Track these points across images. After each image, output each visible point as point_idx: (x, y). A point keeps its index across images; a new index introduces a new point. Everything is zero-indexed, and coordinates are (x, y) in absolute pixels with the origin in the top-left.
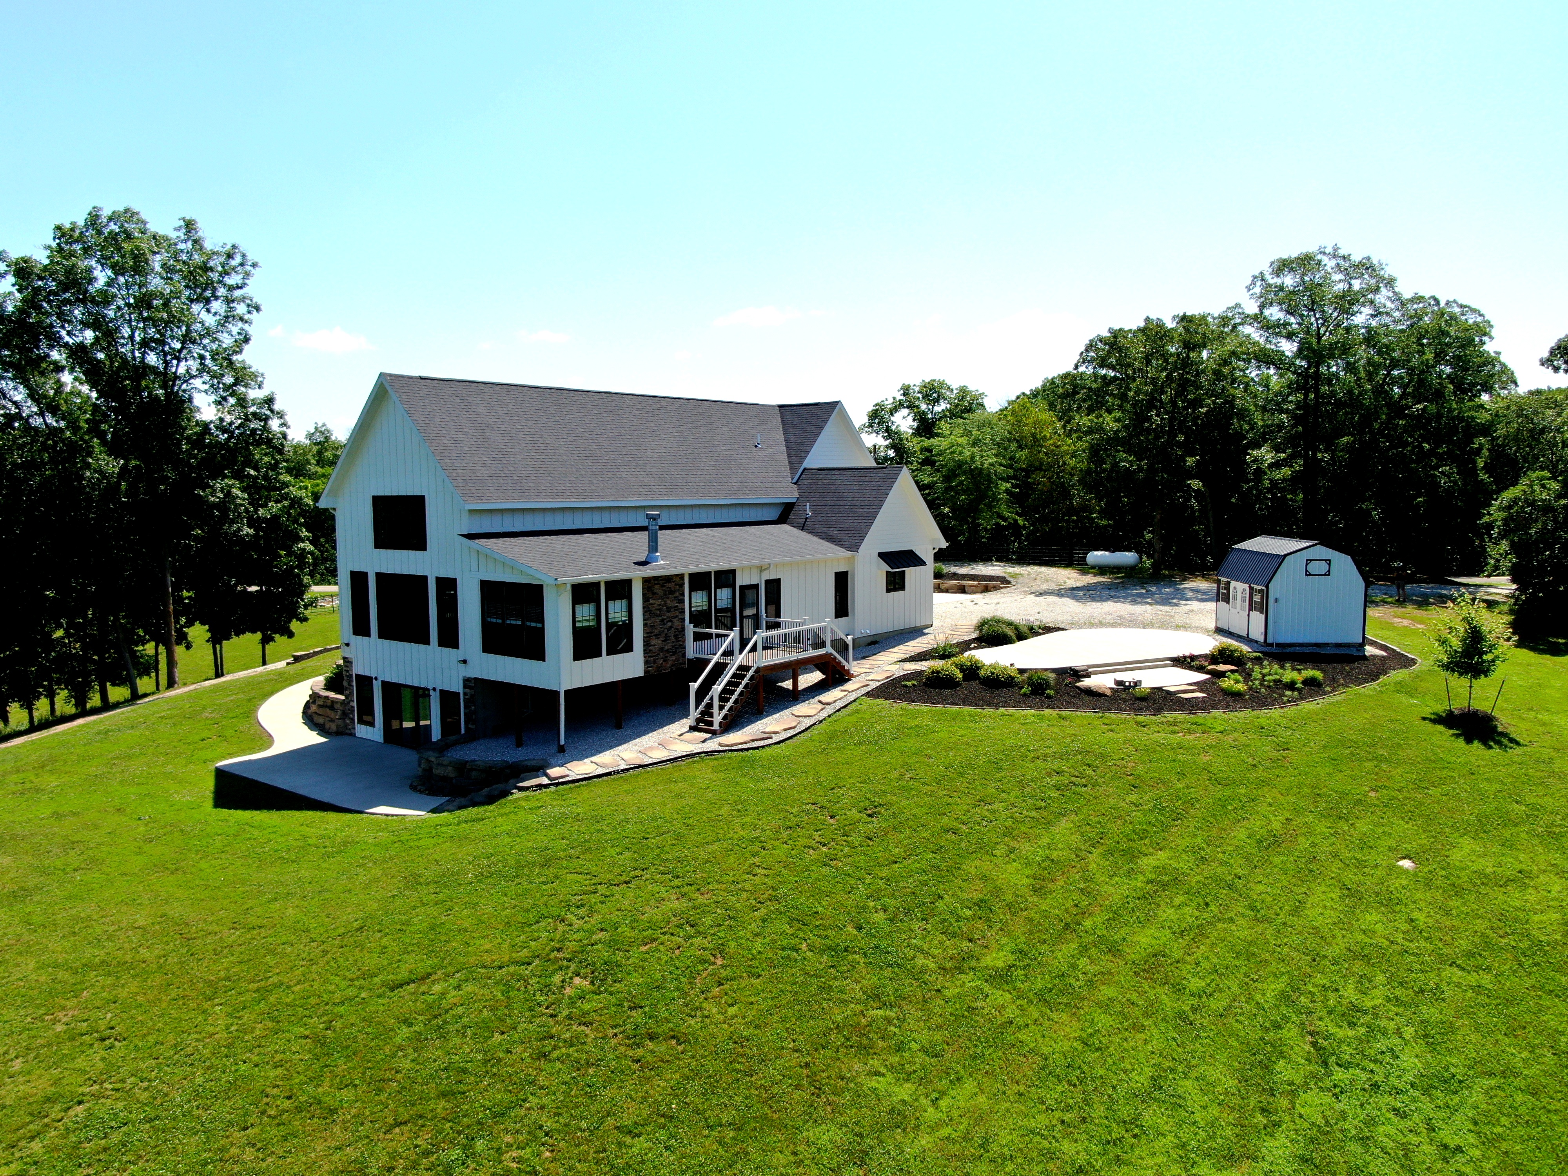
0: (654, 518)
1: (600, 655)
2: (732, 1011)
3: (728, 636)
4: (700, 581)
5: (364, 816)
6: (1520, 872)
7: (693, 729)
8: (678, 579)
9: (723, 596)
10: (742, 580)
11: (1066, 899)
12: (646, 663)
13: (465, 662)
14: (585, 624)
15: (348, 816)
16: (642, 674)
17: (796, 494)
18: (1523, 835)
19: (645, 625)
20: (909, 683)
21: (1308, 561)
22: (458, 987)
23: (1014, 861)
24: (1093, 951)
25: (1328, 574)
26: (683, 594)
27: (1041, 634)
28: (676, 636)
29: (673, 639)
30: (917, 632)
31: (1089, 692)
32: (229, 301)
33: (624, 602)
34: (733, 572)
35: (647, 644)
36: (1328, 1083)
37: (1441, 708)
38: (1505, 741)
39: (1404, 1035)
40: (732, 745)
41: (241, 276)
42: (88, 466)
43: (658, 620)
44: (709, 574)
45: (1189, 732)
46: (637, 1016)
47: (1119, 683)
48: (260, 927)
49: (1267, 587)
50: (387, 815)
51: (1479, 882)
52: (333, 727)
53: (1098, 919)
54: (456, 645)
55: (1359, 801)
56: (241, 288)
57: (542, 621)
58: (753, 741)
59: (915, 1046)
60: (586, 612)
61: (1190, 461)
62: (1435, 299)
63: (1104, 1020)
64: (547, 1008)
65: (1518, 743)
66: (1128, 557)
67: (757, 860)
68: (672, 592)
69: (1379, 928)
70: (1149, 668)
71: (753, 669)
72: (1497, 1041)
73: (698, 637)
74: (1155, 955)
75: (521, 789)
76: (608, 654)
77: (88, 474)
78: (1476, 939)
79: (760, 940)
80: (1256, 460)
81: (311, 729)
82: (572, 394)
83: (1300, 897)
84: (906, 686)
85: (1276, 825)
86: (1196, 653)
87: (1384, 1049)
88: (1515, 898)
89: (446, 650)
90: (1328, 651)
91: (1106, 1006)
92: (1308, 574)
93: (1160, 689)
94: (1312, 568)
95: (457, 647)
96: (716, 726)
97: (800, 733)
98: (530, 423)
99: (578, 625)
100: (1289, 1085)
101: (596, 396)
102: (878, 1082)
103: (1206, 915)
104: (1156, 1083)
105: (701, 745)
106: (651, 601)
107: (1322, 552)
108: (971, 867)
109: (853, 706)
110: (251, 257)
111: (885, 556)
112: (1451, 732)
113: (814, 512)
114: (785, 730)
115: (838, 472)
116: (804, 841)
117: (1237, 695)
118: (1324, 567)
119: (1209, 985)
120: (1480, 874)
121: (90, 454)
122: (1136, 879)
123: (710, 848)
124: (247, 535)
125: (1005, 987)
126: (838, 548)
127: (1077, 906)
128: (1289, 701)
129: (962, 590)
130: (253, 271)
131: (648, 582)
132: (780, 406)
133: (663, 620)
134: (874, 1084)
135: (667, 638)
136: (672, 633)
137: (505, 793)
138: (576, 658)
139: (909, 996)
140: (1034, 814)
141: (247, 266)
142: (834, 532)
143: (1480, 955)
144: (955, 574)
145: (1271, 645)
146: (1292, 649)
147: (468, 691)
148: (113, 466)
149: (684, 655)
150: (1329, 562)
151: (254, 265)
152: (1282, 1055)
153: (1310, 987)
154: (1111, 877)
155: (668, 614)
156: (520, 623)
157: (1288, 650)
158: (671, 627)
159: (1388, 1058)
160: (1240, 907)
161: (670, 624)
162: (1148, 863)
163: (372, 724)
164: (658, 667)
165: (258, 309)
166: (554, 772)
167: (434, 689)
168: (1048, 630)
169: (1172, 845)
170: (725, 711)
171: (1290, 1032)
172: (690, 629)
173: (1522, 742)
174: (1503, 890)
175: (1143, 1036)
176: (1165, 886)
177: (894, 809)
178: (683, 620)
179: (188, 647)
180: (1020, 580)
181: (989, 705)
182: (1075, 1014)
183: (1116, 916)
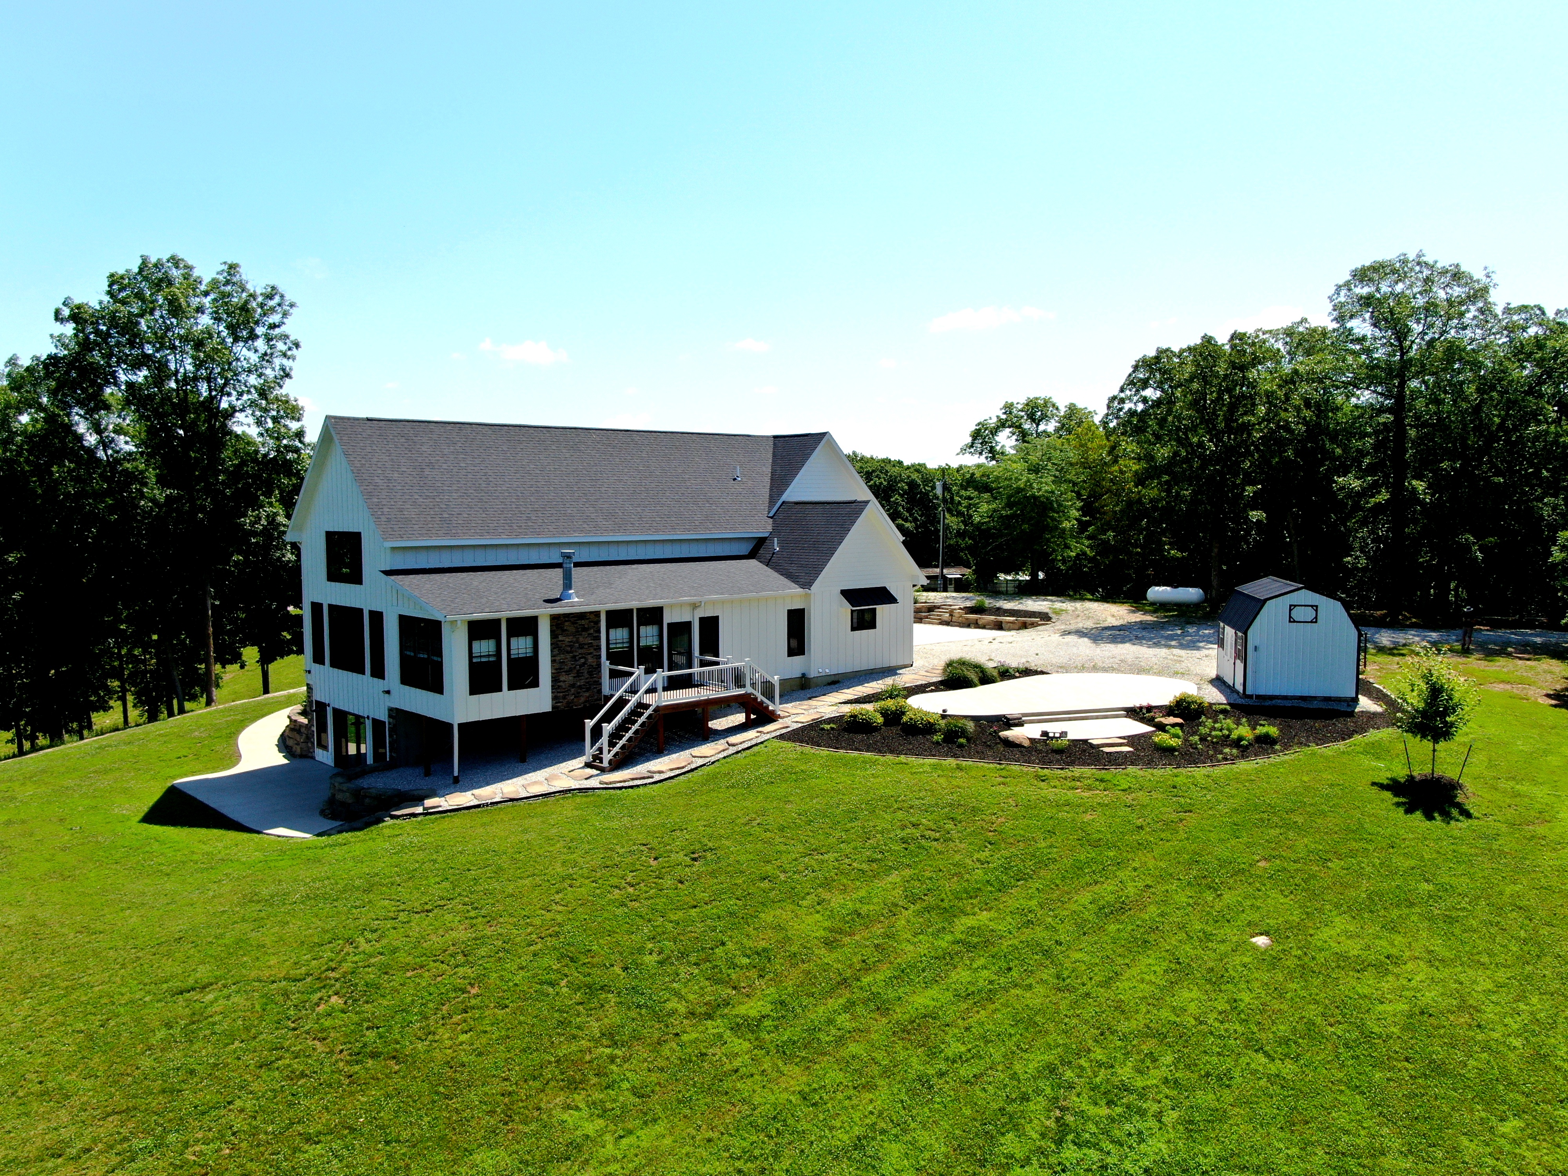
0: (568, 556)
1: (500, 690)
2: (463, 1037)
3: (631, 674)
4: (619, 618)
5: (261, 836)
6: (1388, 957)
7: (588, 765)
8: (592, 616)
9: (648, 635)
10: (669, 618)
11: (855, 954)
12: (554, 698)
13: (388, 692)
14: (483, 660)
15: (245, 836)
16: (548, 708)
17: (770, 528)
18: (1414, 918)
19: (553, 661)
20: (827, 727)
21: (1292, 607)
22: (228, 997)
23: (818, 912)
24: (860, 1010)
25: (1315, 621)
26: (599, 631)
27: (1017, 677)
28: (590, 673)
29: (586, 675)
30: (891, 671)
31: (1008, 743)
32: (269, 339)
33: (529, 640)
34: (660, 609)
35: (555, 680)
36: (1053, 1160)
37: (1401, 773)
38: (1455, 812)
39: (1164, 1119)
40: (611, 783)
41: (280, 316)
42: (142, 496)
43: (569, 656)
44: (630, 611)
45: (1090, 788)
46: (371, 1035)
47: (1045, 734)
48: (101, 932)
49: (1245, 633)
50: (279, 836)
51: (1333, 965)
52: (298, 750)
53: (880, 977)
54: (382, 677)
55: (1242, 871)
56: (279, 326)
57: (441, 656)
58: (633, 779)
59: (625, 1085)
60: (484, 647)
61: (1249, 490)
62: (1540, 309)
63: (835, 1076)
64: (293, 1022)
65: (1468, 815)
66: (1191, 594)
67: (557, 897)
68: (585, 629)
69: (1192, 1008)
70: (1097, 718)
71: (651, 708)
72: (1269, 1134)
73: (614, 674)
74: (925, 1016)
75: (393, 817)
76: (510, 688)
77: (142, 503)
78: (1299, 1027)
79: (522, 973)
80: (1343, 488)
81: (280, 751)
82: (532, 430)
83: (1118, 968)
84: (823, 729)
85: (1131, 890)
86: (1154, 704)
87: (1133, 1131)
88: (1368, 984)
89: (376, 679)
90: (1315, 705)
91: (845, 1064)
92: (1291, 620)
93: (1085, 741)
94: (1297, 614)
95: (383, 678)
96: (605, 764)
97: (684, 773)
98: (477, 461)
99: (475, 660)
100: (1006, 1158)
101: (558, 432)
102: (571, 1116)
103: (1002, 980)
104: (859, 1144)
105: (585, 781)
106: (560, 638)
107: (1307, 596)
108: (768, 917)
109: (755, 749)
110: (289, 298)
111: (848, 595)
112: (1396, 800)
113: (781, 547)
114: (672, 770)
115: (810, 506)
116: (614, 881)
117: (1170, 750)
118: (1310, 614)
119: (969, 1050)
120: (1342, 957)
121: (145, 484)
122: (943, 939)
123: (521, 882)
124: (289, 561)
125: (749, 1036)
126: (793, 585)
127: (864, 961)
128: (1226, 759)
129: (999, 626)
130: (291, 311)
131: (556, 620)
132: (775, 437)
133: (574, 657)
134: (565, 1117)
135: (579, 675)
136: (585, 670)
137: (380, 820)
138: (472, 693)
139: (645, 1037)
140: (864, 866)
141: (286, 308)
142: (793, 569)
143: (1295, 1043)
144: (999, 609)
145: (1251, 697)
146: (1274, 702)
147: (391, 720)
148: (160, 495)
149: (600, 691)
150: (1315, 608)
151: (292, 305)
152: (1016, 1127)
153: (1082, 1062)
154: (916, 935)
155: (580, 651)
156: (426, 656)
157: (1268, 703)
158: (584, 664)
159: (1132, 1141)
160: (1047, 974)
161: (583, 660)
162: (963, 923)
163: (325, 748)
164: (568, 703)
165: (297, 345)
166: (429, 802)
167: (368, 717)
168: (1027, 672)
169: (1001, 906)
170: (616, 749)
171: (1037, 1105)
172: (606, 665)
173: (1476, 814)
174: (1357, 975)
175: (871, 1096)
176: (971, 947)
177: (720, 853)
178: (599, 657)
179: (242, 667)
180: (1062, 617)
181: (892, 752)
182: (808, 1068)
183: (901, 975)
